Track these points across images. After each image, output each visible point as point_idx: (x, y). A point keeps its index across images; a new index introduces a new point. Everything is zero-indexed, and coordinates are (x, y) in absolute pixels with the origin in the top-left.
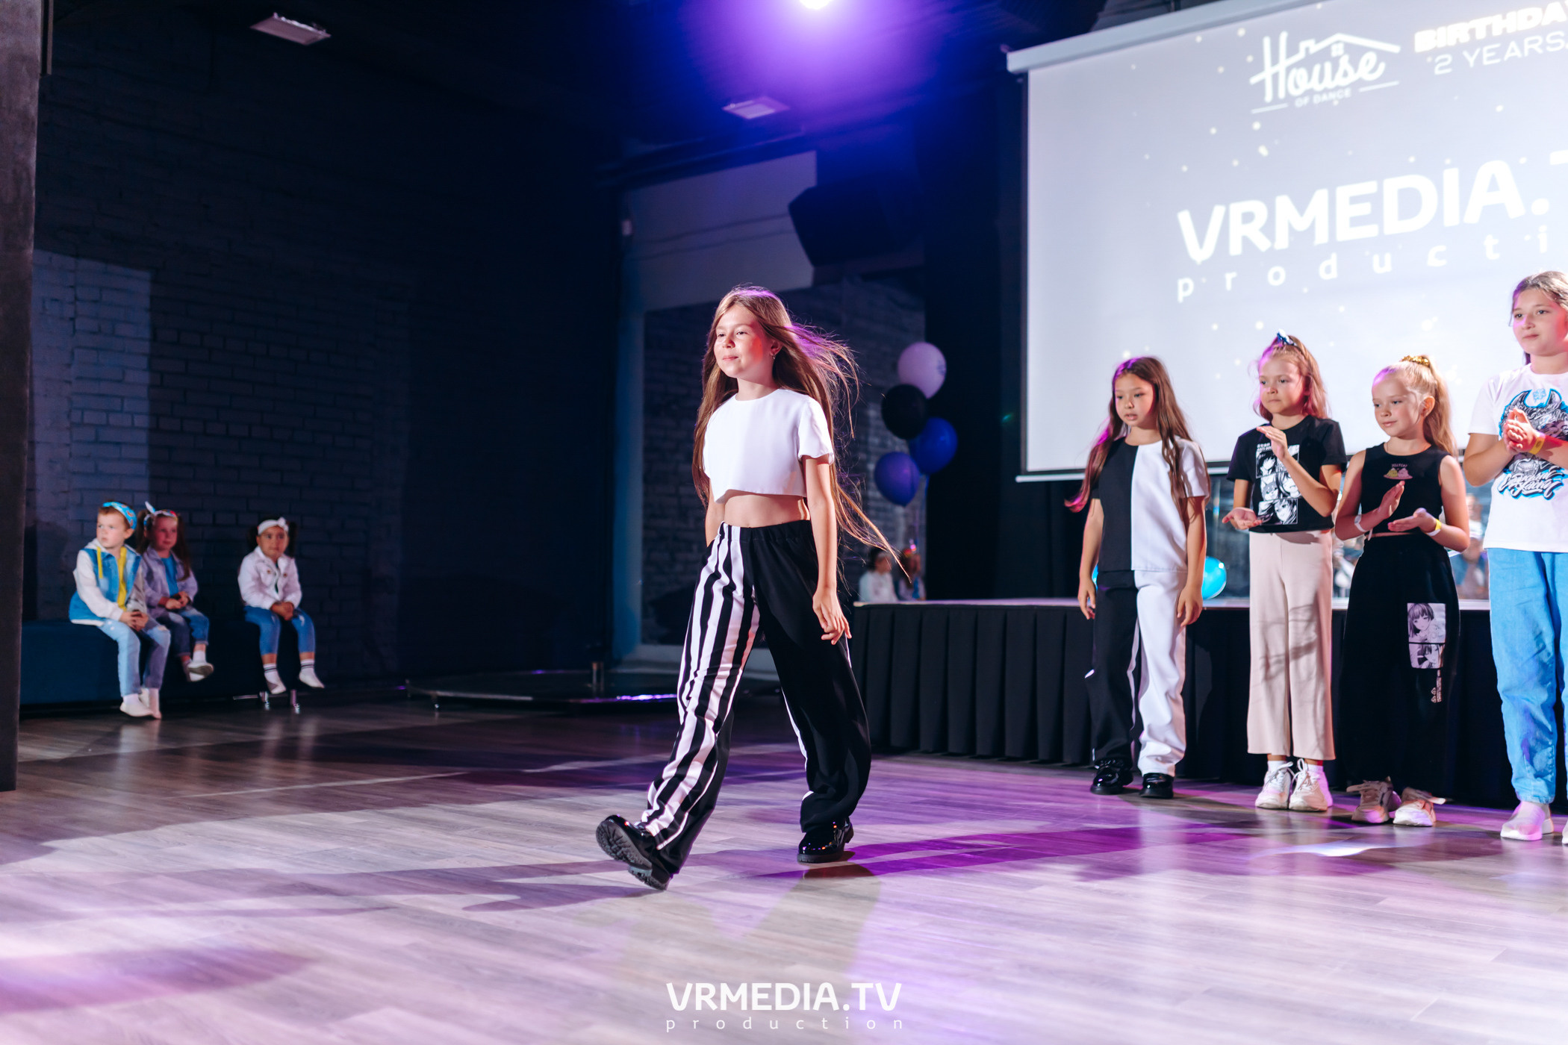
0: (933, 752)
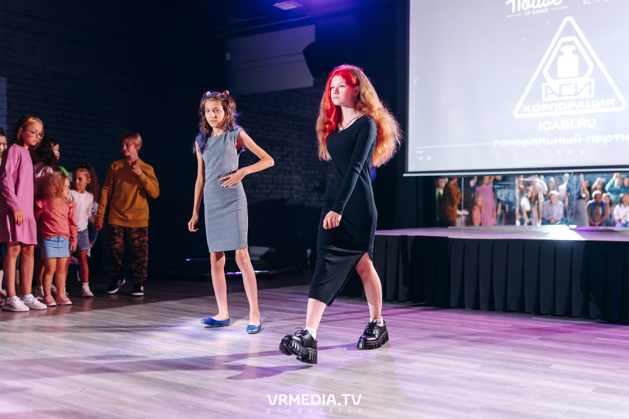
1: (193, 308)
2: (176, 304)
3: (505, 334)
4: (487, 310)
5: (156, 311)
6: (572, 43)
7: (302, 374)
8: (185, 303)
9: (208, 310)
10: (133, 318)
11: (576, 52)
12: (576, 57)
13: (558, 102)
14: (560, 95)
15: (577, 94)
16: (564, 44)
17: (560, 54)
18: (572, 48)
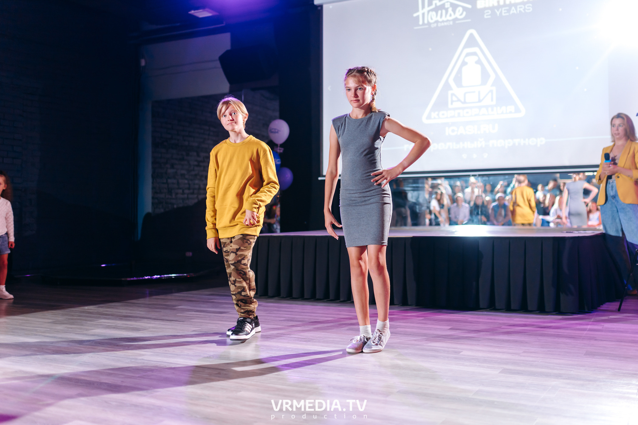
0: (286, 297)
1: (111, 312)
2: (93, 308)
3: (418, 326)
4: (401, 305)
5: (73, 316)
6: (475, 54)
7: (225, 369)
8: (102, 307)
9: (126, 313)
10: (49, 323)
11: (479, 62)
12: (479, 67)
13: (463, 108)
14: (465, 102)
15: (480, 101)
16: (468, 55)
17: (464, 63)
18: (475, 58)
